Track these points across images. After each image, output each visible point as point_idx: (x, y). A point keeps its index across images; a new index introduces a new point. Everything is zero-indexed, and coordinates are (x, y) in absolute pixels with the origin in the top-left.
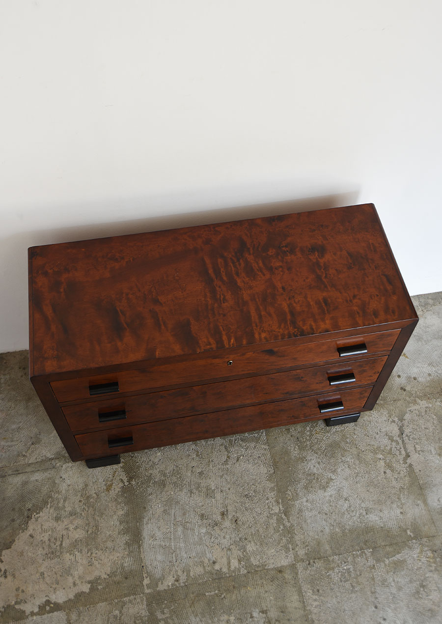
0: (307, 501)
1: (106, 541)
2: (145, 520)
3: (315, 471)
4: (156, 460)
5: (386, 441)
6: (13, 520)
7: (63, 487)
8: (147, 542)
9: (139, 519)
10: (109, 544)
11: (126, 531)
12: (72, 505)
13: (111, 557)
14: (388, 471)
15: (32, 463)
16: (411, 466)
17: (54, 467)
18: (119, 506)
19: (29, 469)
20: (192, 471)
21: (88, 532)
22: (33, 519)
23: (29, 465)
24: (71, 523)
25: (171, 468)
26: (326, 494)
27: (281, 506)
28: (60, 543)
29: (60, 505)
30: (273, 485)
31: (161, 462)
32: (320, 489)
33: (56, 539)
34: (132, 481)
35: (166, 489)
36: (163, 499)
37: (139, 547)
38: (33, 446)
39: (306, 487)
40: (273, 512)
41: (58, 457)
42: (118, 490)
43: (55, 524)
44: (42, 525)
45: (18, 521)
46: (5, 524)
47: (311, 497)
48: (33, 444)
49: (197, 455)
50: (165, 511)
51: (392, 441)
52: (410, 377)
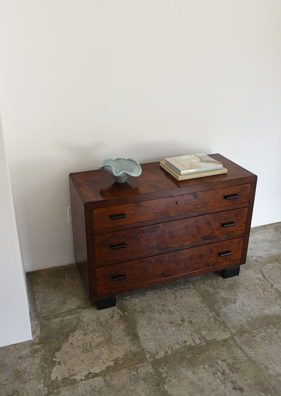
0: (227, 309)
1: (117, 341)
2: (138, 329)
3: (226, 296)
4: (136, 303)
5: (258, 281)
6: (59, 338)
7: (85, 320)
8: (142, 338)
9: (135, 328)
10: (120, 342)
11: (129, 334)
12: (92, 327)
13: (123, 347)
14: (265, 292)
15: (64, 312)
16: (276, 289)
17: (77, 312)
18: (120, 325)
19: (62, 315)
20: (158, 305)
21: (105, 338)
22: (71, 336)
23: (62, 313)
24: (94, 335)
25: (145, 305)
26: (236, 305)
27: (213, 313)
28: (89, 345)
29: (85, 328)
30: (205, 305)
31: (139, 303)
32: (232, 303)
33: (87, 343)
34: (125, 312)
35: (146, 314)
36: (145, 318)
37: (138, 341)
38: (63, 305)
39: (224, 304)
40: (210, 316)
41: (79, 307)
42: (117, 318)
43: (84, 337)
44: (76, 338)
45: (62, 338)
46: (54, 340)
47: (228, 307)
48: (62, 304)
49: (158, 298)
50: (148, 323)
51: (261, 280)
52: (258, 256)
